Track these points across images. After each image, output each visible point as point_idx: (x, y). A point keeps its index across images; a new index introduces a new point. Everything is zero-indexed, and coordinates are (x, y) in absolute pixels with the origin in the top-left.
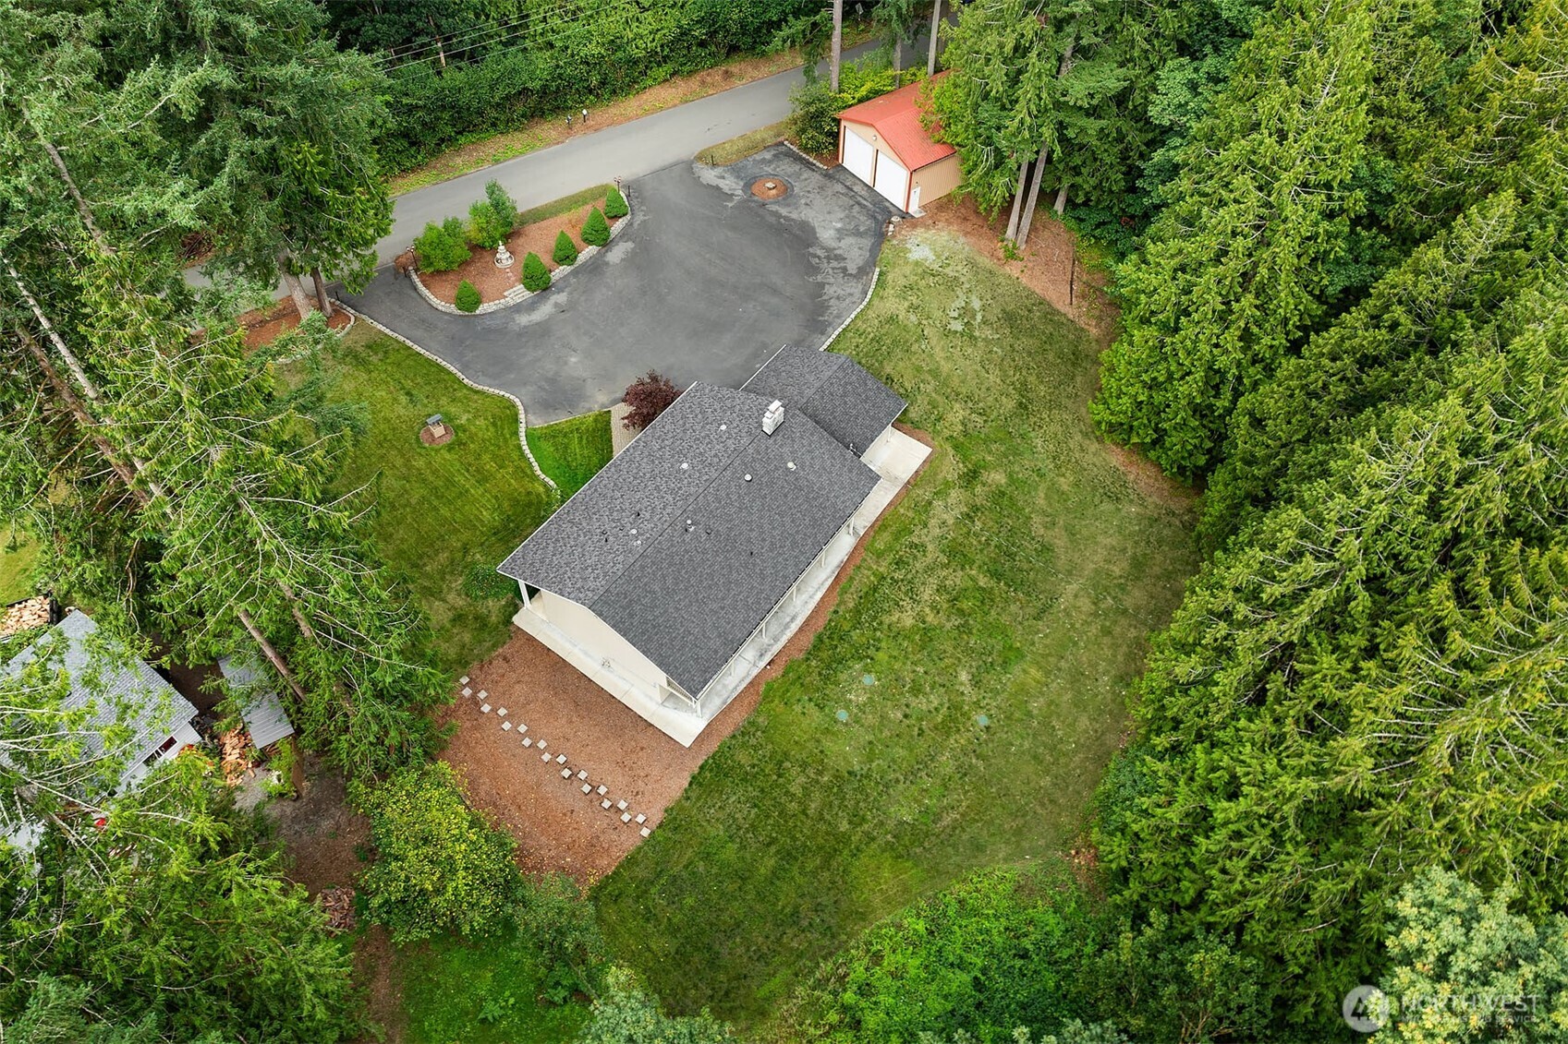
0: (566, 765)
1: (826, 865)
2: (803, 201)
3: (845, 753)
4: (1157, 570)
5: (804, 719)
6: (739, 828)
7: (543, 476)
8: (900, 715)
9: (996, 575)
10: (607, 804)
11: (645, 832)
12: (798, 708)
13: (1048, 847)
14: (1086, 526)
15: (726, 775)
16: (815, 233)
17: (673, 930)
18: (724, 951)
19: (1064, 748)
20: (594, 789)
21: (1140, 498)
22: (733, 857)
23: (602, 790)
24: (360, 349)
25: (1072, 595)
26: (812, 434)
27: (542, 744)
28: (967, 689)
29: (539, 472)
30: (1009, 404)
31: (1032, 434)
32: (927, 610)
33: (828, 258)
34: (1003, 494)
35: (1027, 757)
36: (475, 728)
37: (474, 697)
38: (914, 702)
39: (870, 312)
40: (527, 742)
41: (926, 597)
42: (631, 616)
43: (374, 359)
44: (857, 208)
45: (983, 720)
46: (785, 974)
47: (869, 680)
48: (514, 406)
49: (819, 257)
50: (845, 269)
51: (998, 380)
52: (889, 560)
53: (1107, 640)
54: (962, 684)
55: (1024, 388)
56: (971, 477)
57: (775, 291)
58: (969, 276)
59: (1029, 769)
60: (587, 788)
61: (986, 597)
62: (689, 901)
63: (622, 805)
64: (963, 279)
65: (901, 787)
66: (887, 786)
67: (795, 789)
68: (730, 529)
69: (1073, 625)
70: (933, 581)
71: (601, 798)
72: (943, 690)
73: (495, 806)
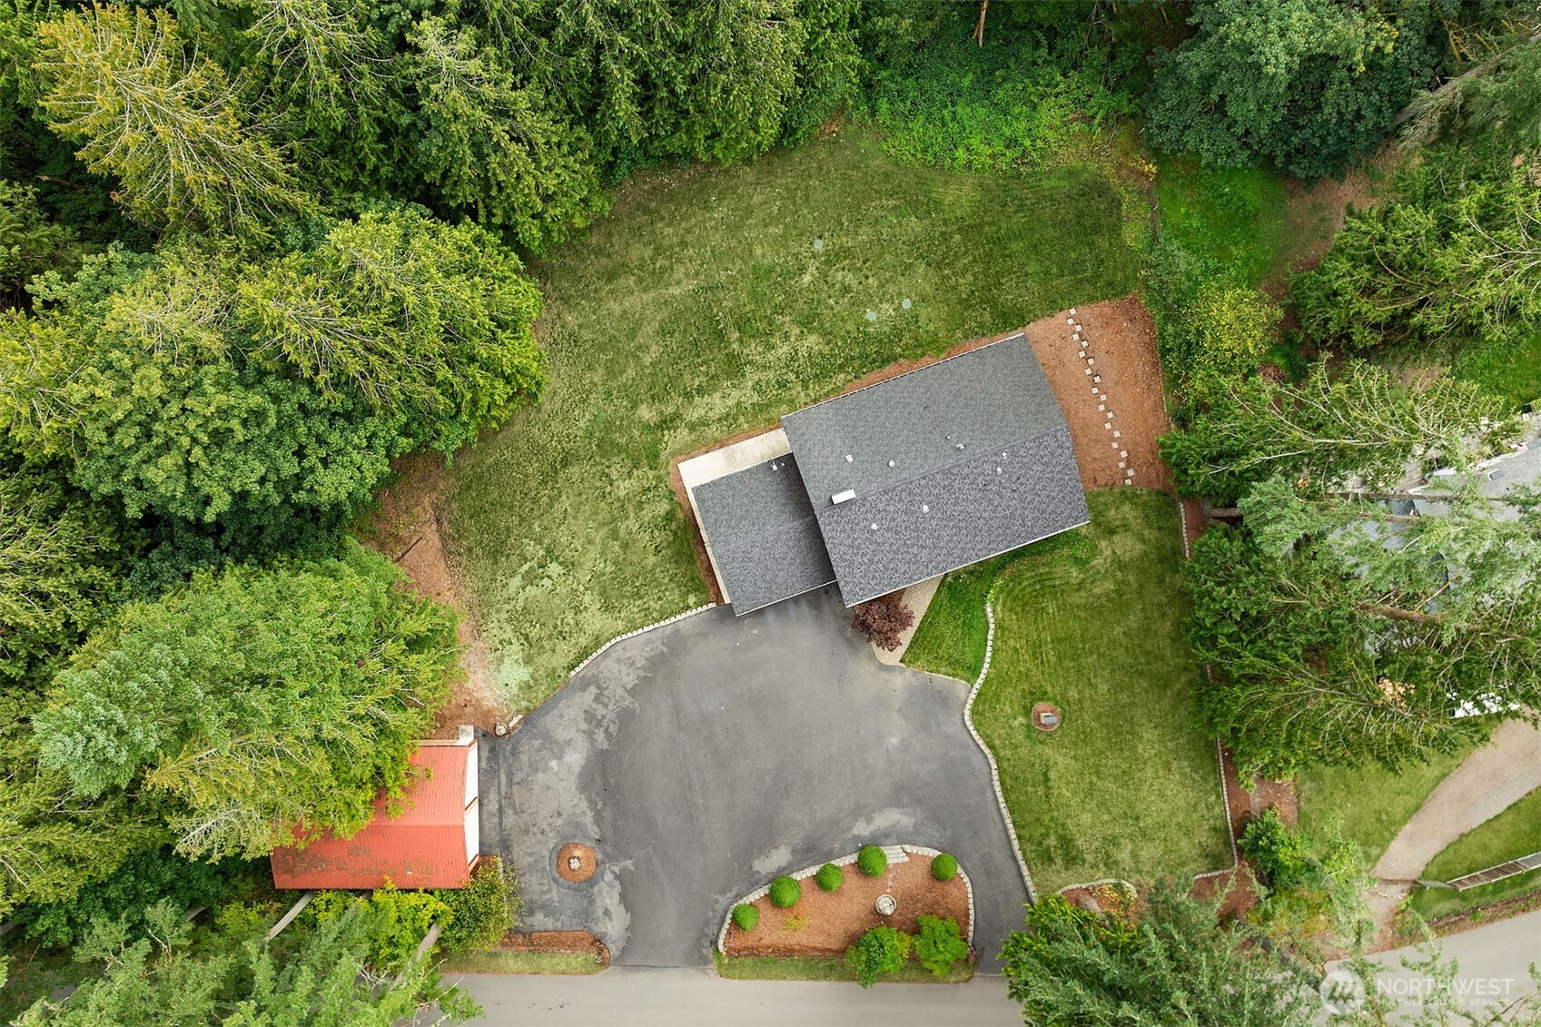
0: (1095, 385)
1: (981, 225)
2: (560, 822)
3: (923, 278)
4: (604, 261)
5: (932, 320)
6: (1018, 277)
7: (992, 620)
8: (871, 280)
9: (721, 335)
10: (1085, 344)
11: (1073, 311)
12: (931, 327)
13: (846, 148)
14: (617, 330)
15: (1005, 314)
16: (584, 768)
17: (1091, 245)
18: (1071, 216)
19: (784, 193)
20: (1087, 358)
21: (554, 323)
22: (1033, 263)
23: (1082, 354)
24: (1059, 861)
25: (681, 287)
26: (814, 476)
27: (1102, 408)
28: (812, 269)
29: (992, 626)
30: (574, 471)
31: (581, 433)
32: (792, 339)
33: (599, 724)
34: (653, 398)
35: (812, 204)
36: (1136, 444)
37: (1128, 467)
38: (854, 283)
39: (620, 628)
40: (1110, 415)
41: (785, 349)
42: (1040, 405)
43: (1052, 841)
44: (518, 777)
45: (819, 245)
46: (1046, 184)
47: (871, 316)
48: (974, 712)
49: (606, 731)
50: (597, 699)
51: (564, 497)
52: (788, 393)
53: (689, 239)
54: (813, 275)
55: (548, 477)
56: (666, 423)
57: (677, 711)
58: (494, 616)
59: (818, 196)
60: (1091, 361)
61: (743, 324)
62: (1073, 255)
63: (1076, 337)
64: (504, 616)
65: (905, 238)
66: (913, 244)
67: (970, 278)
68: (930, 432)
69: (701, 265)
70: (771, 356)
71: (1086, 350)
72: (828, 279)
73: (1149, 386)
